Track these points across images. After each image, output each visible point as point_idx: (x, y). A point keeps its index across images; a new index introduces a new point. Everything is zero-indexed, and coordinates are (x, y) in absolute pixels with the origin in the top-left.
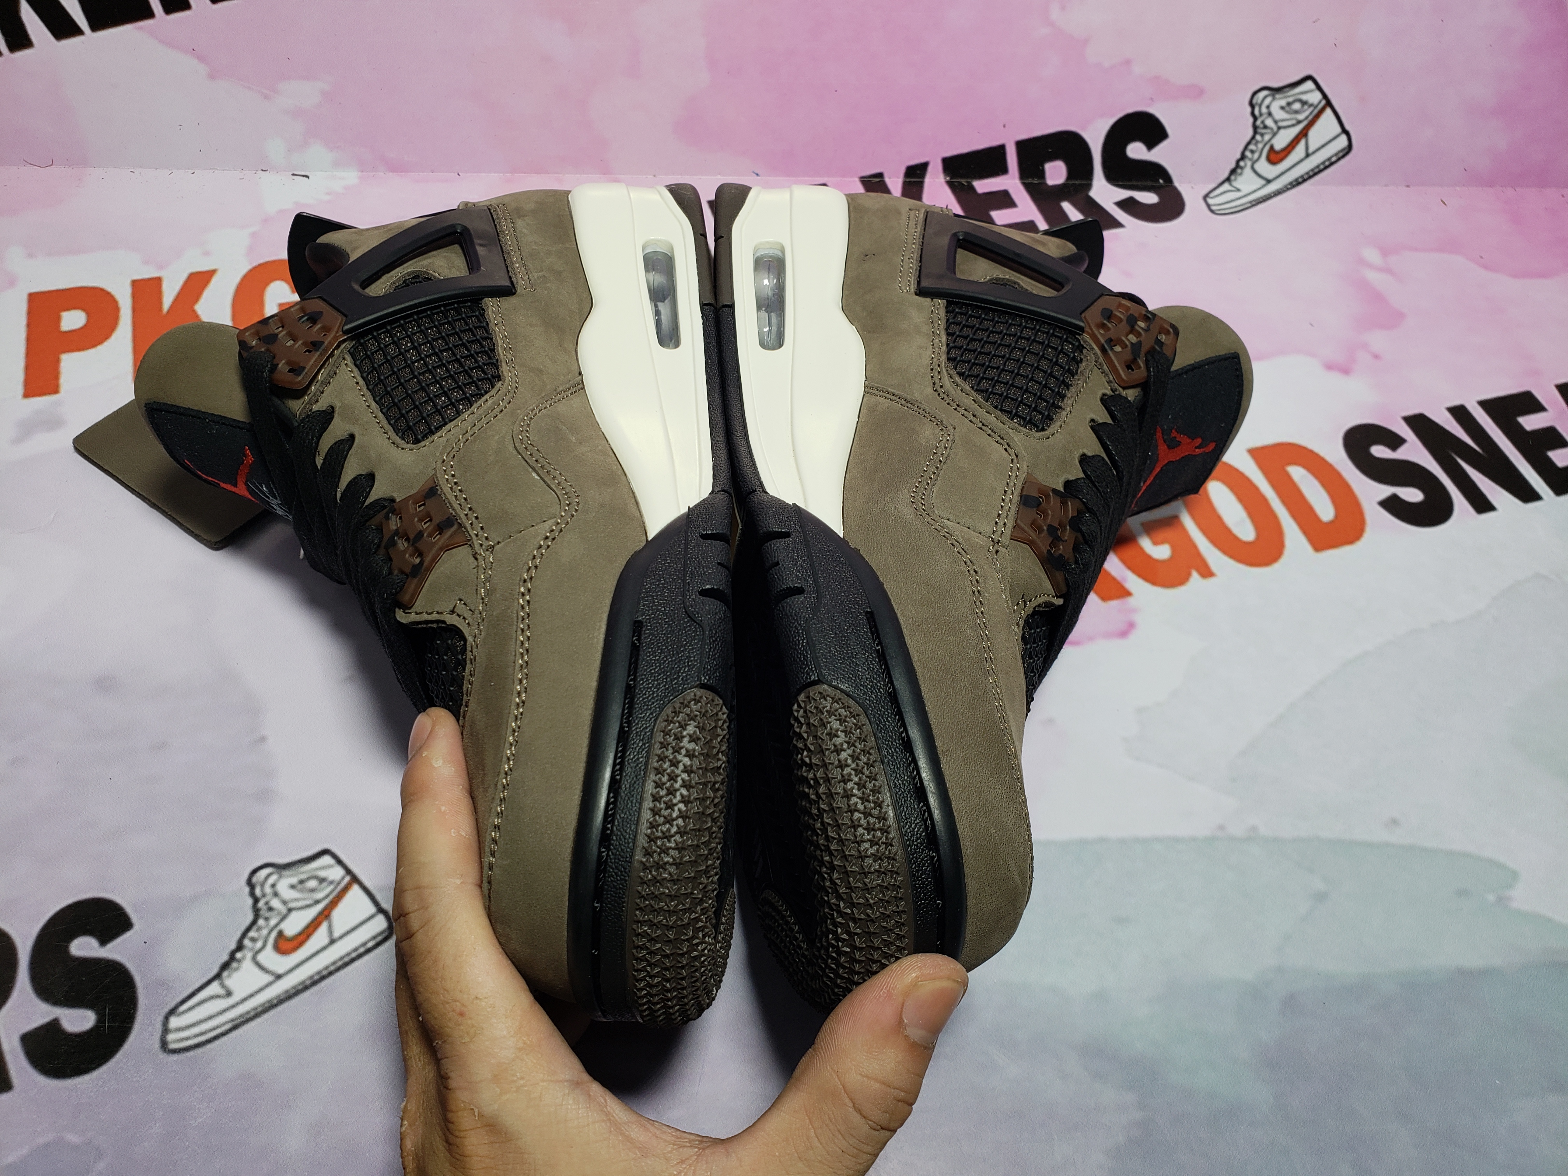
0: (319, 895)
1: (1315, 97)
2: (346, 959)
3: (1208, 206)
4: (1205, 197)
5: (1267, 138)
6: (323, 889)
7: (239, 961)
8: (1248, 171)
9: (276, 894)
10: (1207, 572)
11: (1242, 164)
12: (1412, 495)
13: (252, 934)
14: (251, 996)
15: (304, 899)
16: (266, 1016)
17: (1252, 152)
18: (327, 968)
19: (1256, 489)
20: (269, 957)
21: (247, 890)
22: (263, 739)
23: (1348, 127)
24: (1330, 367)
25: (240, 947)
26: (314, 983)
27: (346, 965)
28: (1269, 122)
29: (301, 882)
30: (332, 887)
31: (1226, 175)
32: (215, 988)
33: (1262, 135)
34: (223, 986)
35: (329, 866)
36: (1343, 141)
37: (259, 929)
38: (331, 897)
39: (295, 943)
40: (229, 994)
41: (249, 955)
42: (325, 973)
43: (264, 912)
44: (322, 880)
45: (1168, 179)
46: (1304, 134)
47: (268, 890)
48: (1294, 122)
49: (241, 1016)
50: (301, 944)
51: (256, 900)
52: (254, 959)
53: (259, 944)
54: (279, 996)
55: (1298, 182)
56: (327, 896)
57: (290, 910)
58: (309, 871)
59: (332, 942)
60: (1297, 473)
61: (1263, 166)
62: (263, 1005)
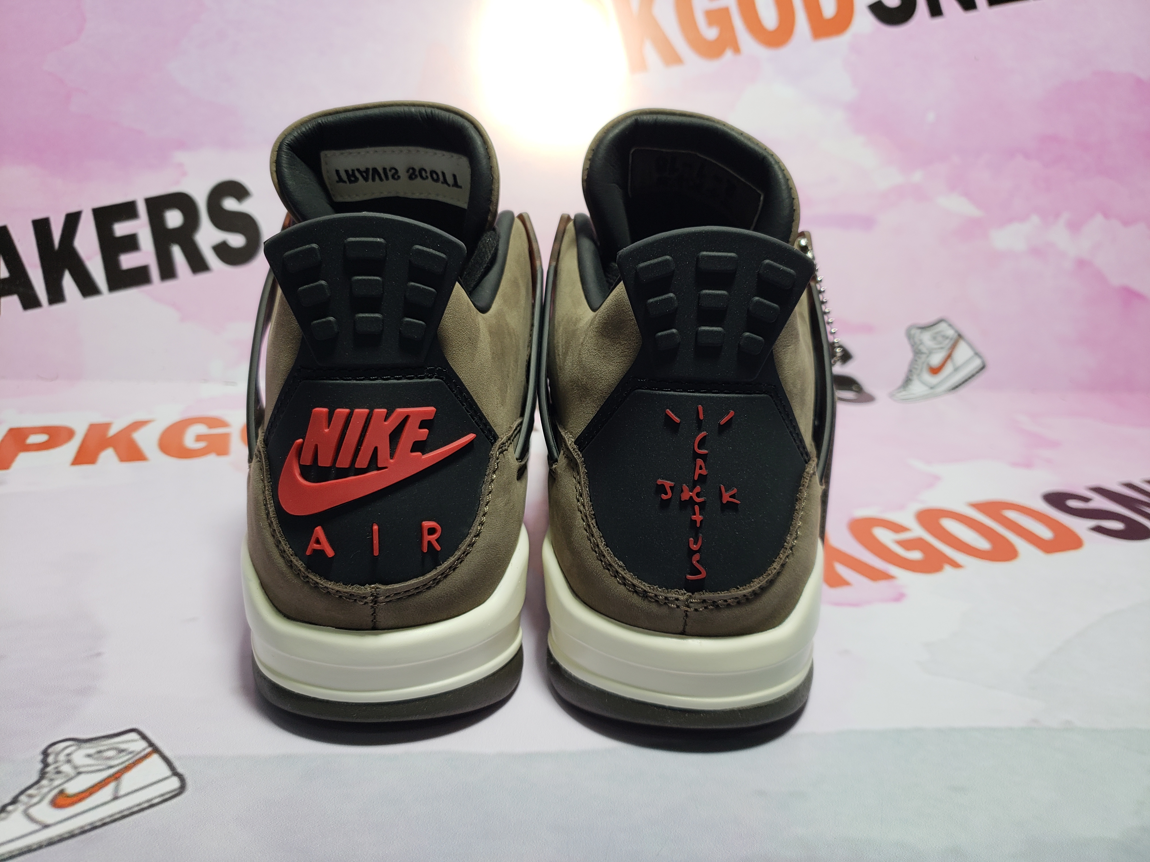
0: (115, 762)
1: (951, 332)
2: (126, 813)
4: (890, 394)
6: (121, 757)
7: (7, 814)
8: (916, 381)
9: (69, 761)
10: (956, 565)
11: (911, 376)
12: (1114, 525)
13: (31, 792)
15: (97, 765)
17: (916, 368)
19: (981, 523)
20: (43, 810)
21: (40, 757)
22: (99, 654)
23: (979, 352)
25: (14, 802)
27: (124, 817)
28: (923, 349)
29: (100, 752)
30: (130, 756)
31: (901, 384)
33: (920, 357)
35: (132, 741)
36: (978, 361)
37: (40, 788)
38: (127, 763)
39: (75, 799)
41: (21, 808)
43: (50, 775)
44: (121, 751)
46: (949, 357)
47: (62, 758)
48: (940, 349)
50: (81, 800)
51: (46, 766)
52: (25, 811)
53: (35, 800)
56: (123, 763)
57: (79, 773)
58: (111, 744)
59: (116, 798)
60: (1010, 514)
61: (926, 377)
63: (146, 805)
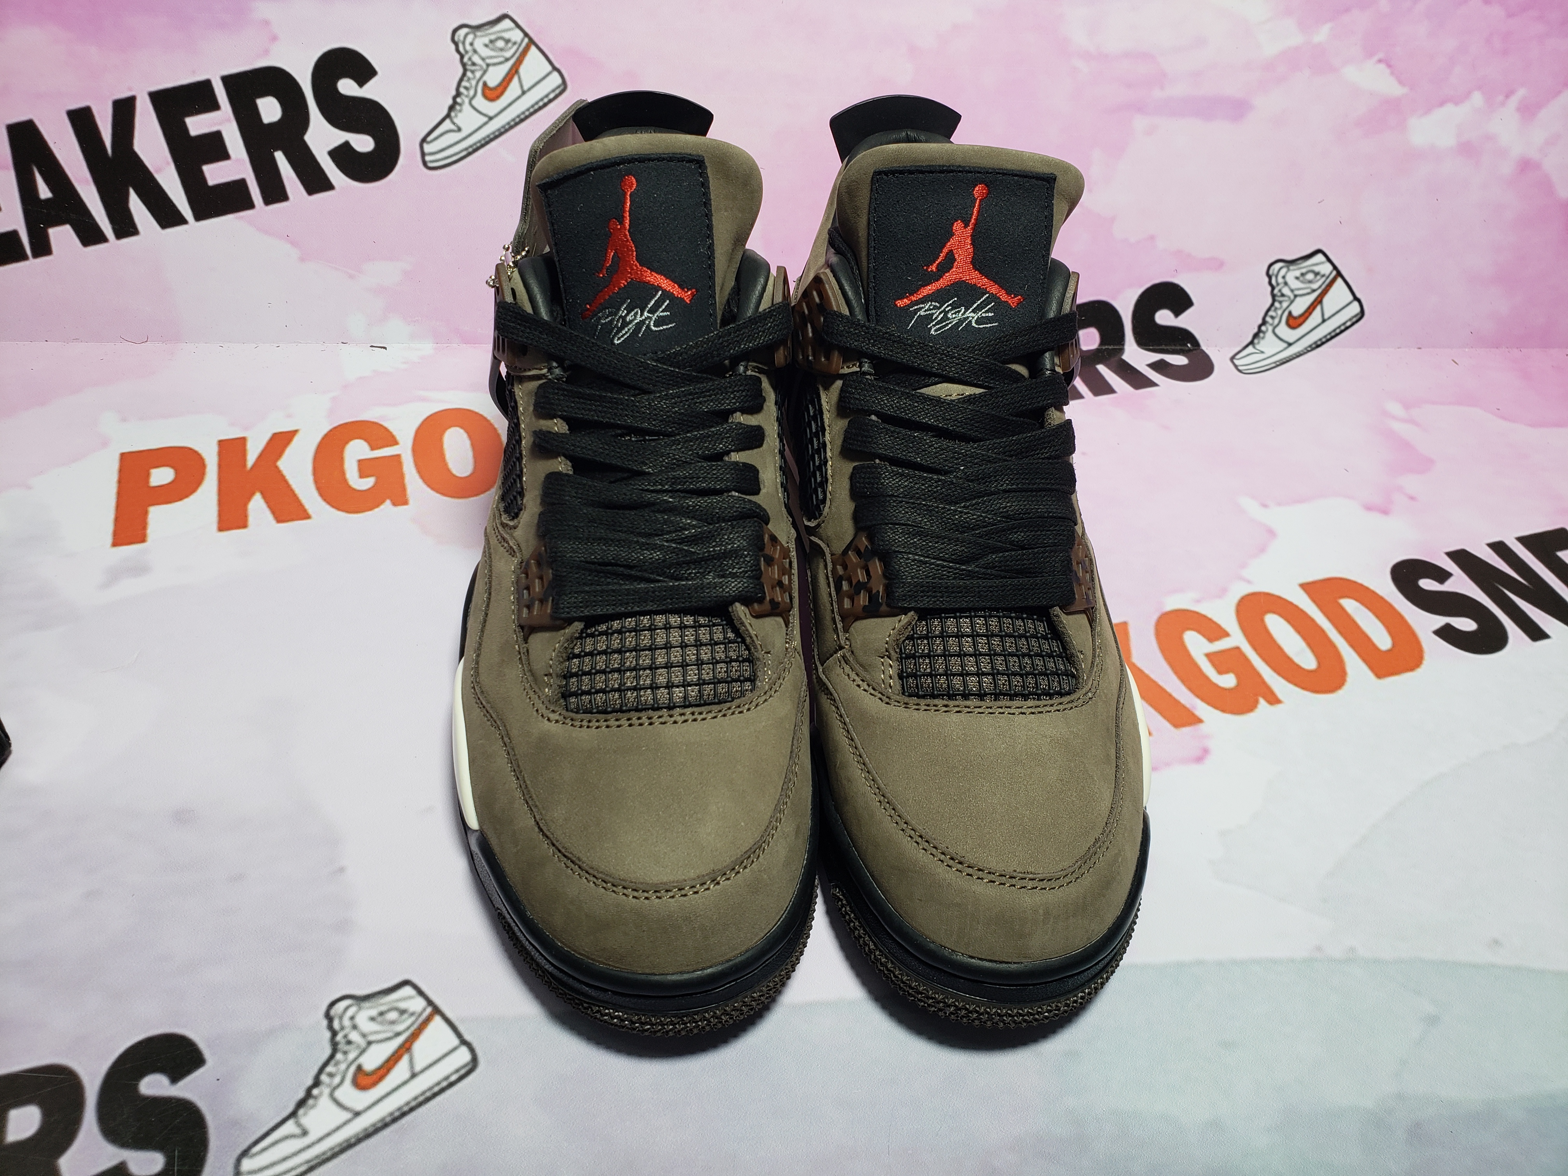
0: (400, 1028)
1: (1327, 269)
2: (428, 1094)
3: (1236, 366)
4: (1232, 359)
5: (1285, 305)
6: (404, 1021)
7: (316, 1098)
8: (1269, 335)
9: (355, 1027)
10: (1273, 700)
11: (1263, 328)
12: (1466, 625)
13: (330, 1069)
14: (328, 1135)
15: (384, 1032)
16: (343, 1157)
17: (1272, 318)
18: (408, 1103)
19: (1312, 620)
20: (348, 1094)
21: (325, 1023)
22: (342, 870)
23: (1358, 295)
24: (1369, 508)
25: (317, 1083)
26: (395, 1120)
27: (428, 1100)
28: (1286, 291)
29: (382, 1014)
30: (413, 1019)
31: (1249, 339)
32: (290, 1127)
33: (1280, 302)
34: (299, 1125)
35: (410, 997)
36: (1355, 308)
37: (337, 1064)
38: (412, 1029)
39: (375, 1077)
40: (305, 1133)
41: (326, 1091)
42: (406, 1109)
43: (342, 1046)
44: (402, 1012)
45: (1196, 343)
46: (1319, 301)
47: (347, 1022)
48: (1309, 291)
49: (317, 1157)
50: (381, 1078)
51: (334, 1033)
52: (332, 1096)
53: (337, 1080)
54: (358, 1134)
55: (1318, 345)
56: (408, 1028)
57: (370, 1043)
58: (390, 1002)
59: (414, 1075)
60: (1350, 605)
61: (1283, 330)
62: (340, 1144)
63: (444, 1084)
